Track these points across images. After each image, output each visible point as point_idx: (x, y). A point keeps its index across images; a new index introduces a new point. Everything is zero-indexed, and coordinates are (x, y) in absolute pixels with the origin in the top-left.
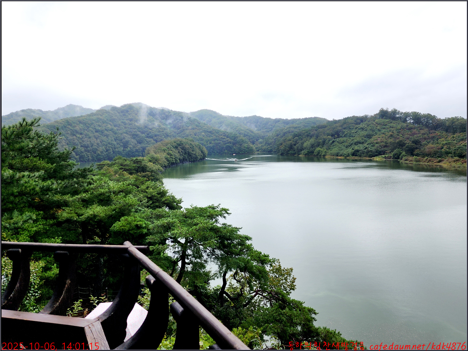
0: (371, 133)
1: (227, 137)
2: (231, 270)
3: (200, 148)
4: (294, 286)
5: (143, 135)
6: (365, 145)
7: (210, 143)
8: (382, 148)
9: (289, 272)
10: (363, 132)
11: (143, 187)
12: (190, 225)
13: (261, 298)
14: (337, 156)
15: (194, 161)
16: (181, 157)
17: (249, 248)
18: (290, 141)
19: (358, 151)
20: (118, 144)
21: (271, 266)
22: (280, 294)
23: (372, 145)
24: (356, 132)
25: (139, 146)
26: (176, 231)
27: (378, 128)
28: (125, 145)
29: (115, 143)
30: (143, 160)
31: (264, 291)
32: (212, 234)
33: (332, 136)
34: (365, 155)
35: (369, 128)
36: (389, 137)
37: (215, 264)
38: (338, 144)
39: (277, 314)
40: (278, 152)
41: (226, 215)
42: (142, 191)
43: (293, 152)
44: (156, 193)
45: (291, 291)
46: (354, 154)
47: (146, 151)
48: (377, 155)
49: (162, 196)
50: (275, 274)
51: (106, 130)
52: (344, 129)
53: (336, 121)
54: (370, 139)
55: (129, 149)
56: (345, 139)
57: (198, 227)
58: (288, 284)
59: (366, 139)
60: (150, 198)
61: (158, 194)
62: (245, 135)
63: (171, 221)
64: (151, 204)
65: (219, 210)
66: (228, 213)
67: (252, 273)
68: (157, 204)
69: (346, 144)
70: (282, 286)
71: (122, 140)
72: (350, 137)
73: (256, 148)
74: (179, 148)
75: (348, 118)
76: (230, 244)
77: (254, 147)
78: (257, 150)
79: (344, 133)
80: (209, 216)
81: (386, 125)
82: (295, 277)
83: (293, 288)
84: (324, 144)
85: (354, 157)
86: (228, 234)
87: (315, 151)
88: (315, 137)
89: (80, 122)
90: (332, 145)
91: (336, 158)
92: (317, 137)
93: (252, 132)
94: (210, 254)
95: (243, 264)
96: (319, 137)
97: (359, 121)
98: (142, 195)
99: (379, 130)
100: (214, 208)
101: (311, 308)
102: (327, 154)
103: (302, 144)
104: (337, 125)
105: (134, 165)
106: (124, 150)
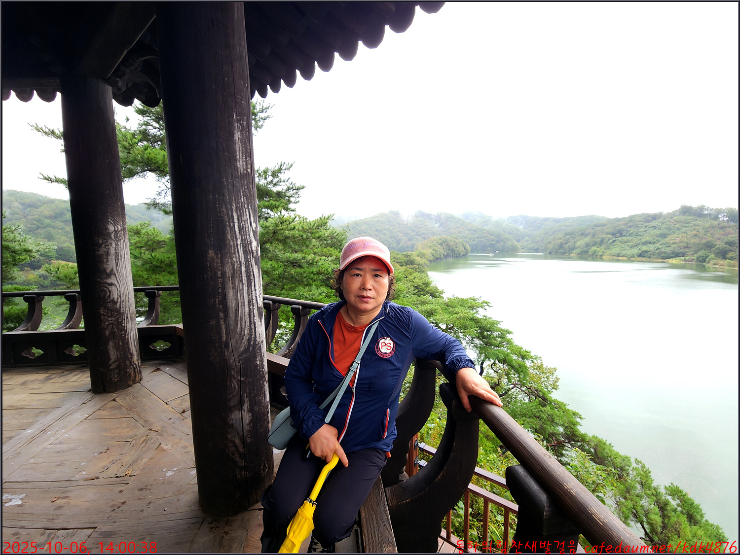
0: (666, 231)
1: (491, 235)
2: (489, 360)
3: (463, 245)
4: (557, 386)
5: (413, 233)
6: (658, 245)
7: (474, 241)
8: (681, 249)
9: (552, 371)
10: (655, 231)
11: (411, 277)
12: (451, 313)
13: (519, 391)
14: (618, 256)
15: (457, 257)
16: (445, 254)
17: (509, 342)
18: (561, 239)
19: (646, 252)
20: (393, 241)
21: (532, 361)
22: (540, 391)
23: (666, 245)
24: (646, 231)
25: (409, 243)
26: (438, 317)
27: (677, 226)
28: (398, 242)
29: (390, 240)
30: (412, 254)
31: (523, 385)
32: (472, 323)
33: (613, 235)
34: (655, 256)
35: (663, 226)
36: (691, 237)
37: (473, 352)
38: (620, 243)
39: (536, 410)
40: (546, 251)
41: (487, 307)
42: (410, 281)
43: (563, 251)
44: (422, 283)
45: (552, 390)
46: (640, 255)
47: (415, 247)
48: (673, 257)
49: (426, 286)
50: (536, 371)
51: (384, 229)
52: (630, 227)
53: (619, 219)
54: (665, 239)
55: (401, 245)
56: (630, 238)
57: (458, 316)
58: (551, 383)
59: (658, 238)
60: (416, 287)
61: (424, 284)
62: (510, 233)
63: (434, 307)
64: (417, 293)
65: (480, 302)
66: (489, 306)
67: (512, 367)
68: (422, 293)
69: (631, 244)
70: (543, 384)
71: (396, 238)
72: (637, 237)
73: (521, 246)
74: (444, 245)
75: (635, 215)
76: (490, 335)
77: (519, 245)
78: (522, 248)
79: (629, 231)
80: (470, 307)
81: (688, 223)
82: (558, 377)
83: (555, 387)
84: (602, 243)
85: (641, 258)
86: (489, 326)
87: (590, 251)
88: (590, 236)
89: (365, 223)
90: (613, 244)
91: (617, 258)
92: (594, 236)
93: (518, 230)
94: (468, 342)
95: (502, 356)
96: (596, 236)
97: (650, 218)
98: (410, 284)
99: (678, 229)
100: (475, 300)
101: (577, 412)
102: (605, 254)
103: (575, 242)
104: (620, 223)
105: (405, 259)
106: (397, 246)
